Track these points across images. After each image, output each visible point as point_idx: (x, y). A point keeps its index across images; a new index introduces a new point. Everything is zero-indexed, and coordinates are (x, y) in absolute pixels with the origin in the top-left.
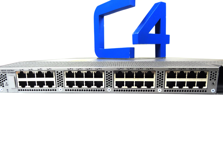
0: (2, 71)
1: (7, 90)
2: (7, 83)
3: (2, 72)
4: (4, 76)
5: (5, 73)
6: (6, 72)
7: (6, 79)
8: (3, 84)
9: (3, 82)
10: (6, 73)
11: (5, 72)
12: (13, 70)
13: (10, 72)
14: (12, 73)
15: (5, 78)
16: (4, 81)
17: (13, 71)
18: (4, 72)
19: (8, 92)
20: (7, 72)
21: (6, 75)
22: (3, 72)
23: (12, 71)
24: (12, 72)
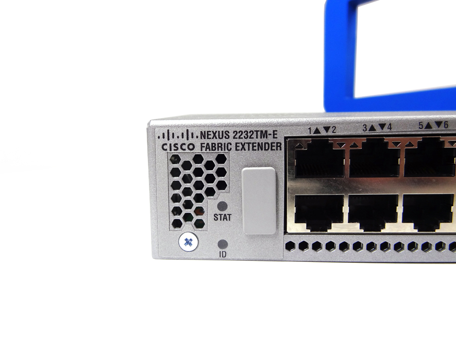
0: (204, 135)
1: (223, 244)
2: (222, 206)
3: (206, 141)
4: (209, 165)
5: (220, 146)
6: (227, 141)
7: (222, 186)
8: (200, 211)
9: (199, 198)
10: (227, 147)
11: (224, 141)
12: (270, 131)
13: (248, 140)
14: (260, 147)
15: (218, 179)
16: (210, 192)
17: (270, 140)
18: (216, 141)
19: (223, 256)
20: (233, 142)
21: (221, 159)
22: (210, 142)
23: (264, 134)
24: (264, 140)
